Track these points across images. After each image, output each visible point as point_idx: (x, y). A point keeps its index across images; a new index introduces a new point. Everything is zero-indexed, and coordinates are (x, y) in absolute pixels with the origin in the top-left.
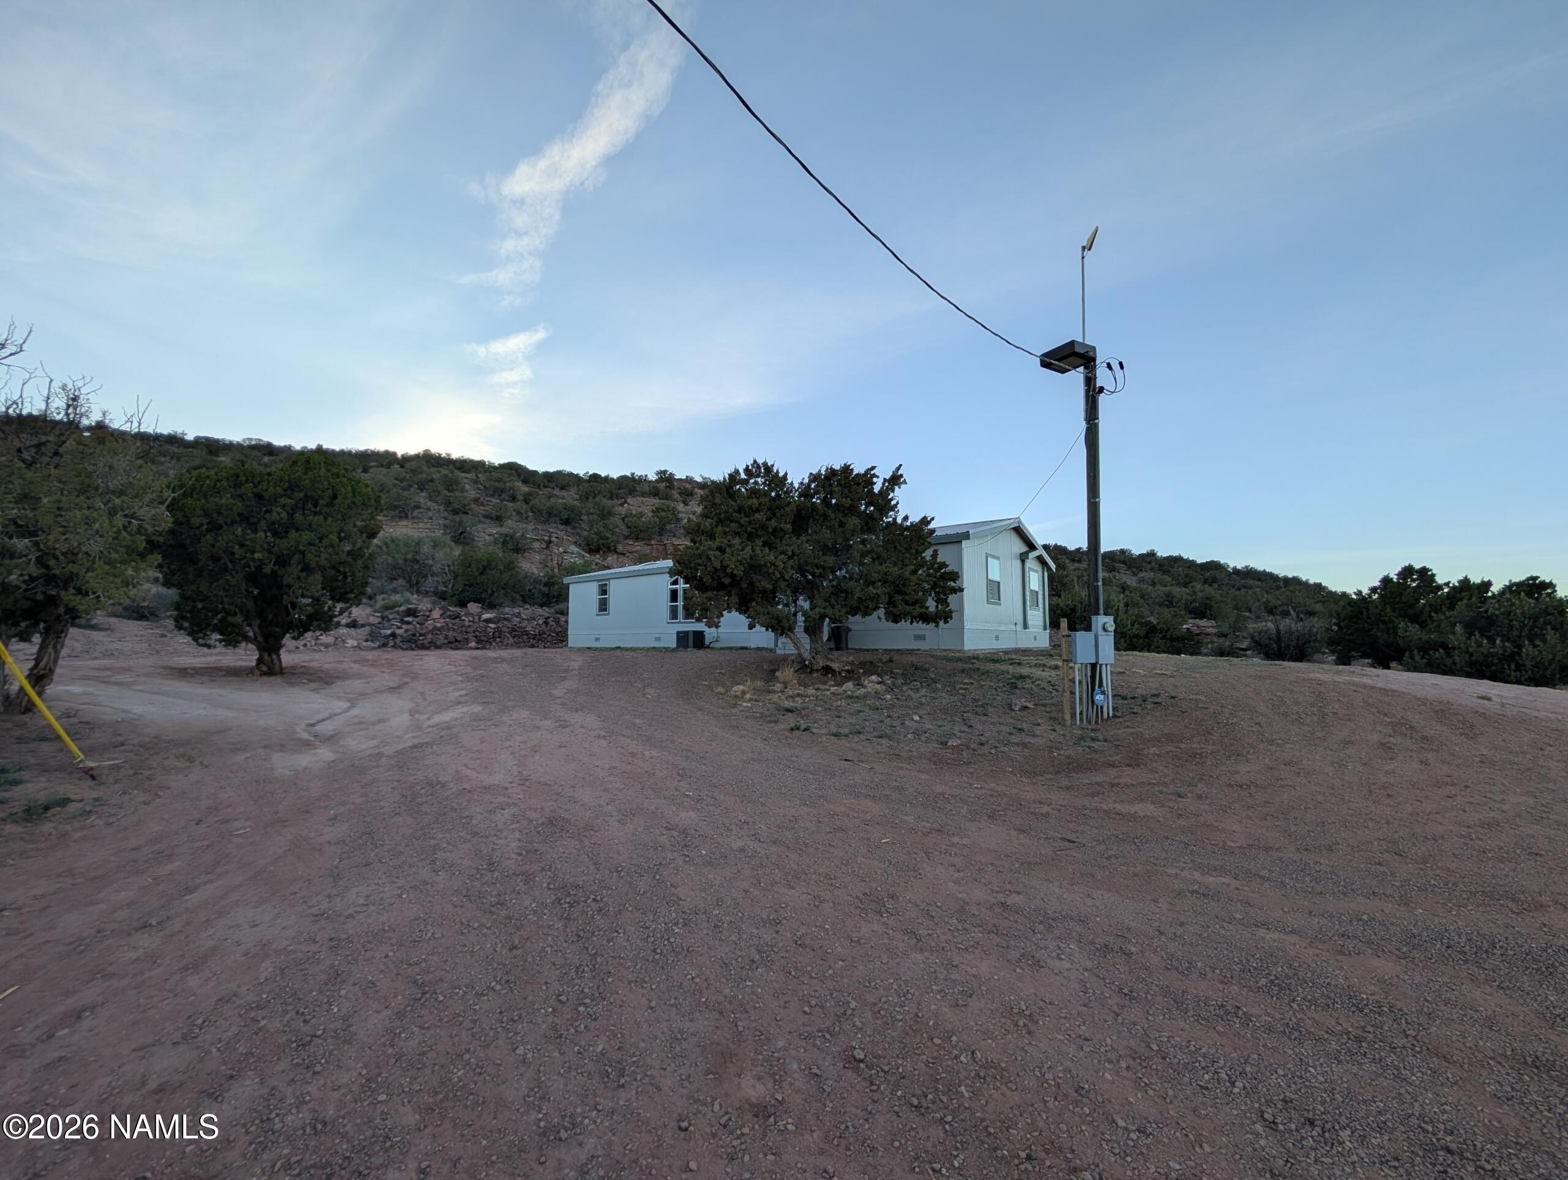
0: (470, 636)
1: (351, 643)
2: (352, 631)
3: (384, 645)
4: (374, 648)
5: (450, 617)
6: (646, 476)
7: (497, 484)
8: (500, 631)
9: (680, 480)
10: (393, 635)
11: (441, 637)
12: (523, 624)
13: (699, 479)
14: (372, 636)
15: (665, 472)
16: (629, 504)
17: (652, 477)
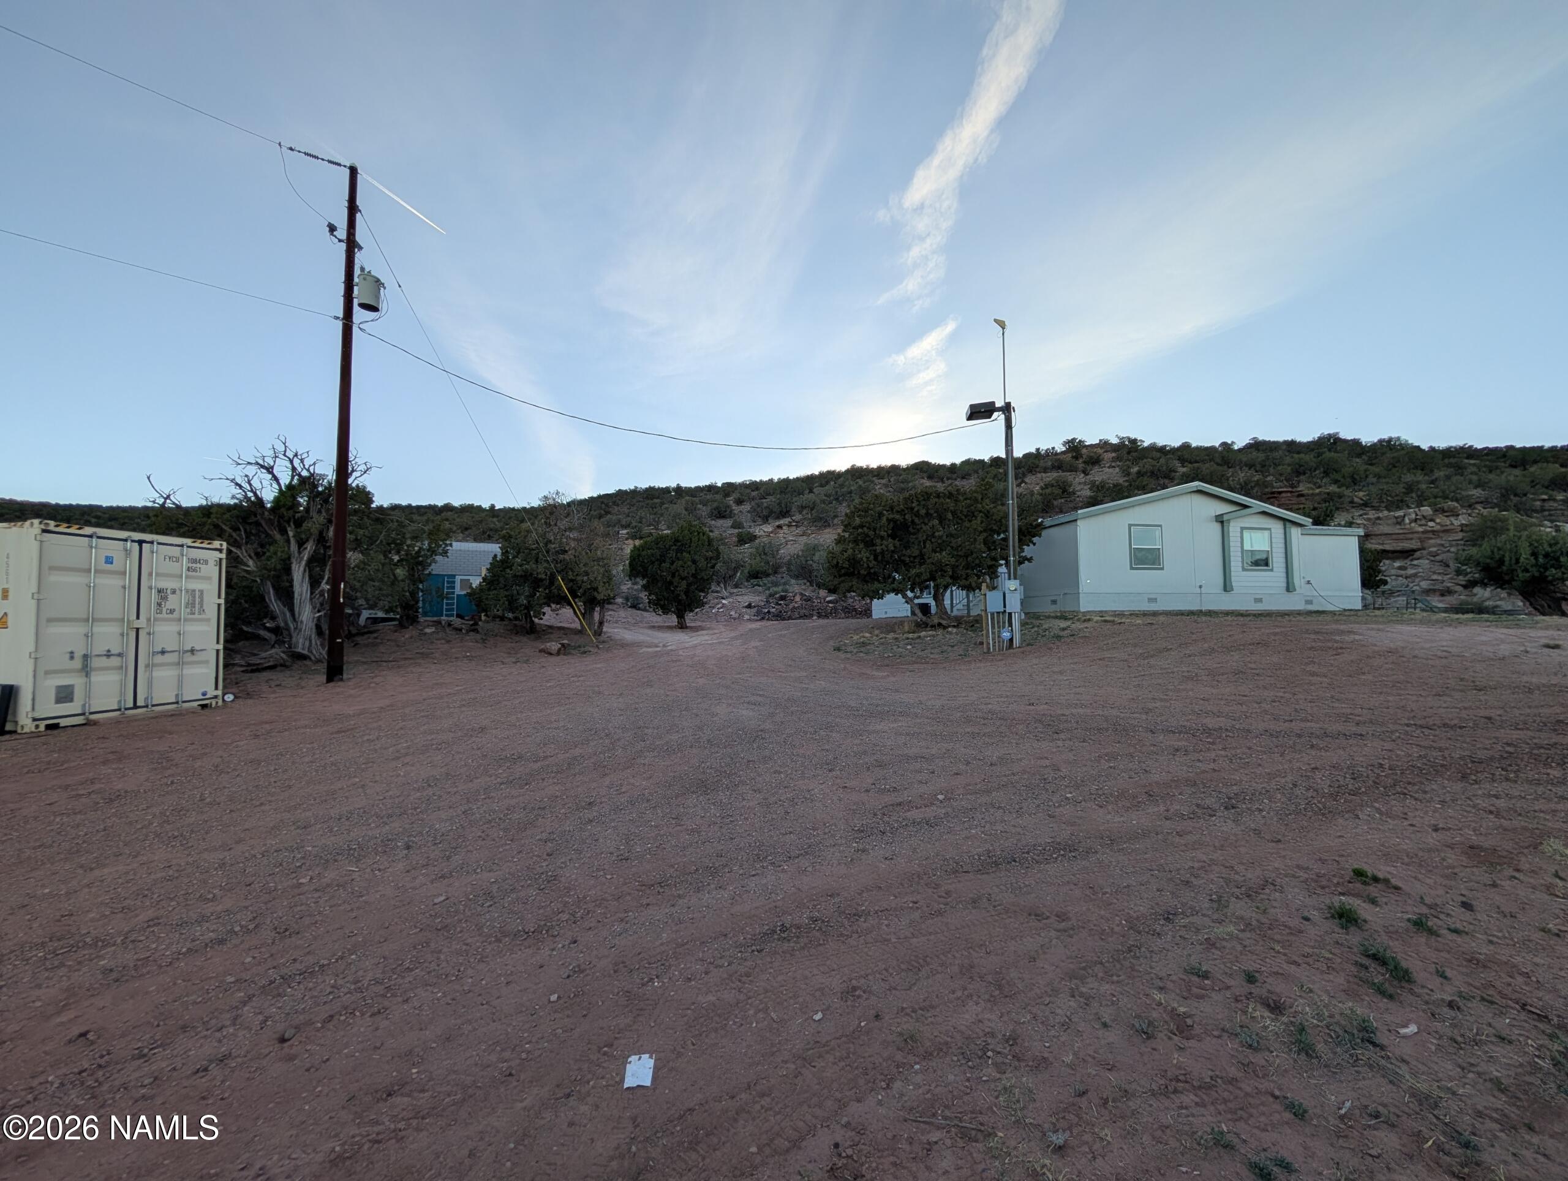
0: (815, 613)
1: (747, 617)
2: (748, 610)
3: (763, 619)
4: (757, 620)
5: (805, 600)
6: (1053, 448)
7: (902, 485)
8: (835, 608)
9: (1091, 446)
10: (769, 612)
11: (796, 613)
12: (855, 604)
13: (1115, 441)
14: (758, 613)
15: (1074, 440)
16: (1026, 483)
17: (1060, 448)
